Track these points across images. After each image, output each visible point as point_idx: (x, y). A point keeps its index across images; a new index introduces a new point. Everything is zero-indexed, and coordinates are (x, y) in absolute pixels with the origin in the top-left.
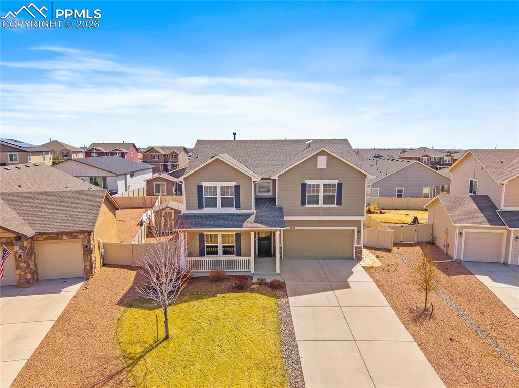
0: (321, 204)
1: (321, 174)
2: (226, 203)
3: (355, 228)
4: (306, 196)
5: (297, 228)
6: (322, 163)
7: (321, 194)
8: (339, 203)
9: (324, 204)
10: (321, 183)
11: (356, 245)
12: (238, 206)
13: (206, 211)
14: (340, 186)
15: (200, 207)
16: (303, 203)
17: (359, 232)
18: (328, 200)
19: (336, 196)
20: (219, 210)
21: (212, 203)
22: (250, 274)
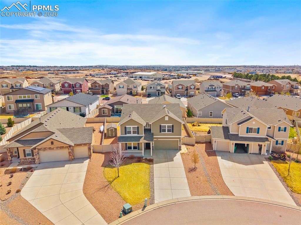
0: (167, 132)
1: (167, 122)
2: (134, 133)
3: (179, 140)
4: (162, 129)
5: (159, 140)
6: (167, 119)
7: (167, 129)
8: (173, 132)
9: (168, 132)
10: (167, 125)
11: (179, 145)
12: (138, 134)
13: (128, 135)
14: (173, 126)
15: (126, 134)
16: (160, 132)
17: (180, 141)
18: (169, 131)
19: (171, 130)
20: (132, 135)
21: (130, 132)
22: (142, 156)
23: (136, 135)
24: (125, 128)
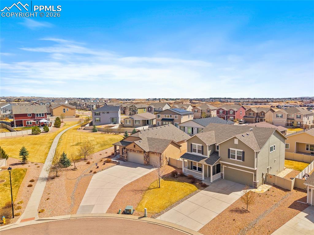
0: (236, 159)
1: (236, 146)
2: (199, 151)
3: (253, 173)
4: (230, 155)
5: (229, 167)
6: (236, 142)
7: (236, 155)
8: (243, 160)
9: (237, 159)
10: (236, 150)
11: (254, 181)
12: (203, 154)
13: (193, 153)
14: (243, 153)
15: (191, 152)
16: (229, 157)
17: (255, 175)
18: (239, 158)
19: (242, 157)
20: (196, 154)
21: (195, 151)
22: (202, 180)
23: (200, 155)
24: (191, 145)
